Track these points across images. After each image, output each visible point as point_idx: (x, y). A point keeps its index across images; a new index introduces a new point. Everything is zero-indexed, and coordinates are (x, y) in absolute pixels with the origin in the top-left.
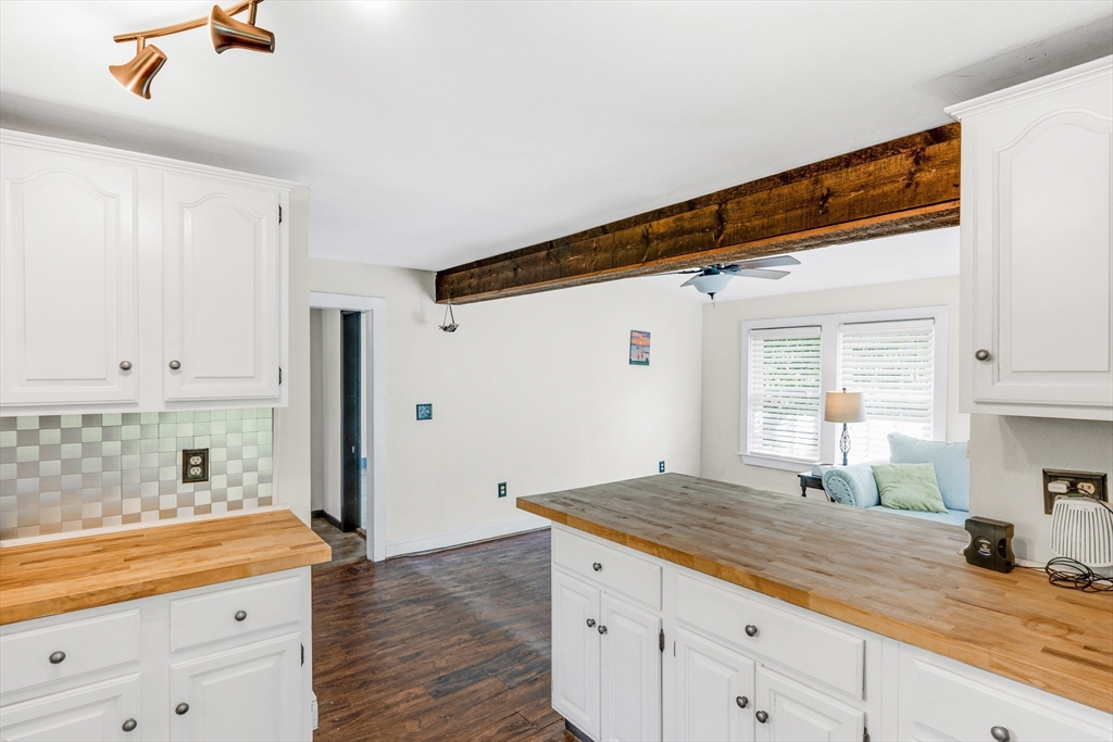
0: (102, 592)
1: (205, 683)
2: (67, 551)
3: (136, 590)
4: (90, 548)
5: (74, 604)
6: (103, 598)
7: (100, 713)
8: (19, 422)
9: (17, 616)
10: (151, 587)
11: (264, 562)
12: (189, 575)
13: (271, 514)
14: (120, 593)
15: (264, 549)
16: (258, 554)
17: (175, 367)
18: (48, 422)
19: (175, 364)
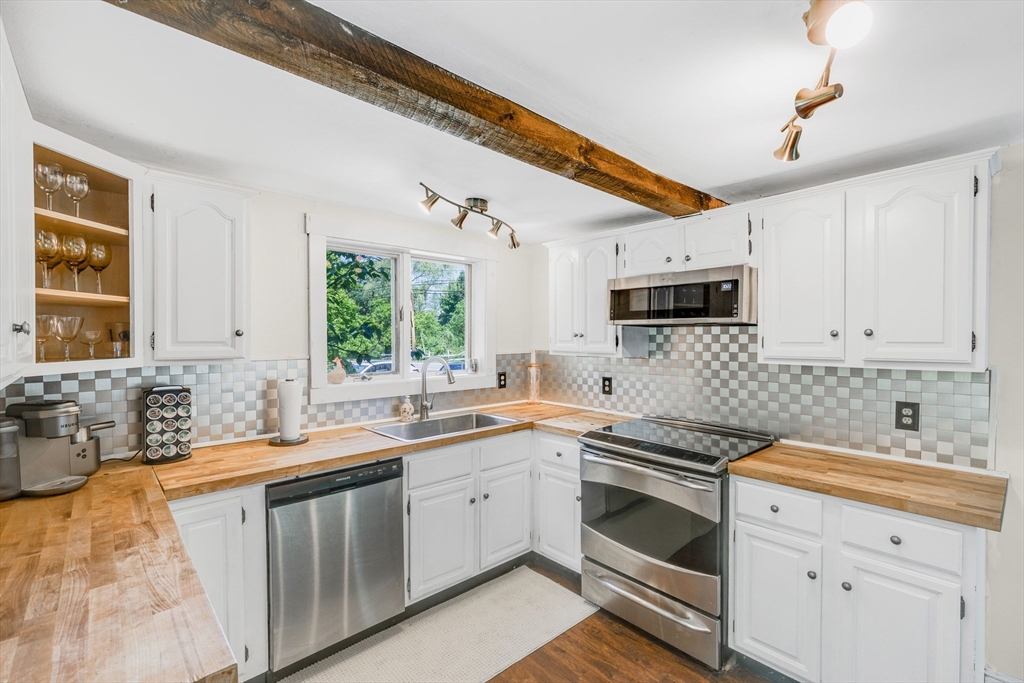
0: (799, 479)
1: (866, 579)
2: (807, 454)
3: (818, 487)
4: (821, 456)
5: (784, 481)
6: (799, 483)
7: (797, 557)
8: (791, 368)
9: (757, 476)
10: (827, 488)
11: (921, 504)
12: (855, 490)
13: (981, 477)
14: (809, 485)
15: (931, 496)
16: (922, 497)
17: (869, 334)
18: (807, 370)
19: (869, 332)
